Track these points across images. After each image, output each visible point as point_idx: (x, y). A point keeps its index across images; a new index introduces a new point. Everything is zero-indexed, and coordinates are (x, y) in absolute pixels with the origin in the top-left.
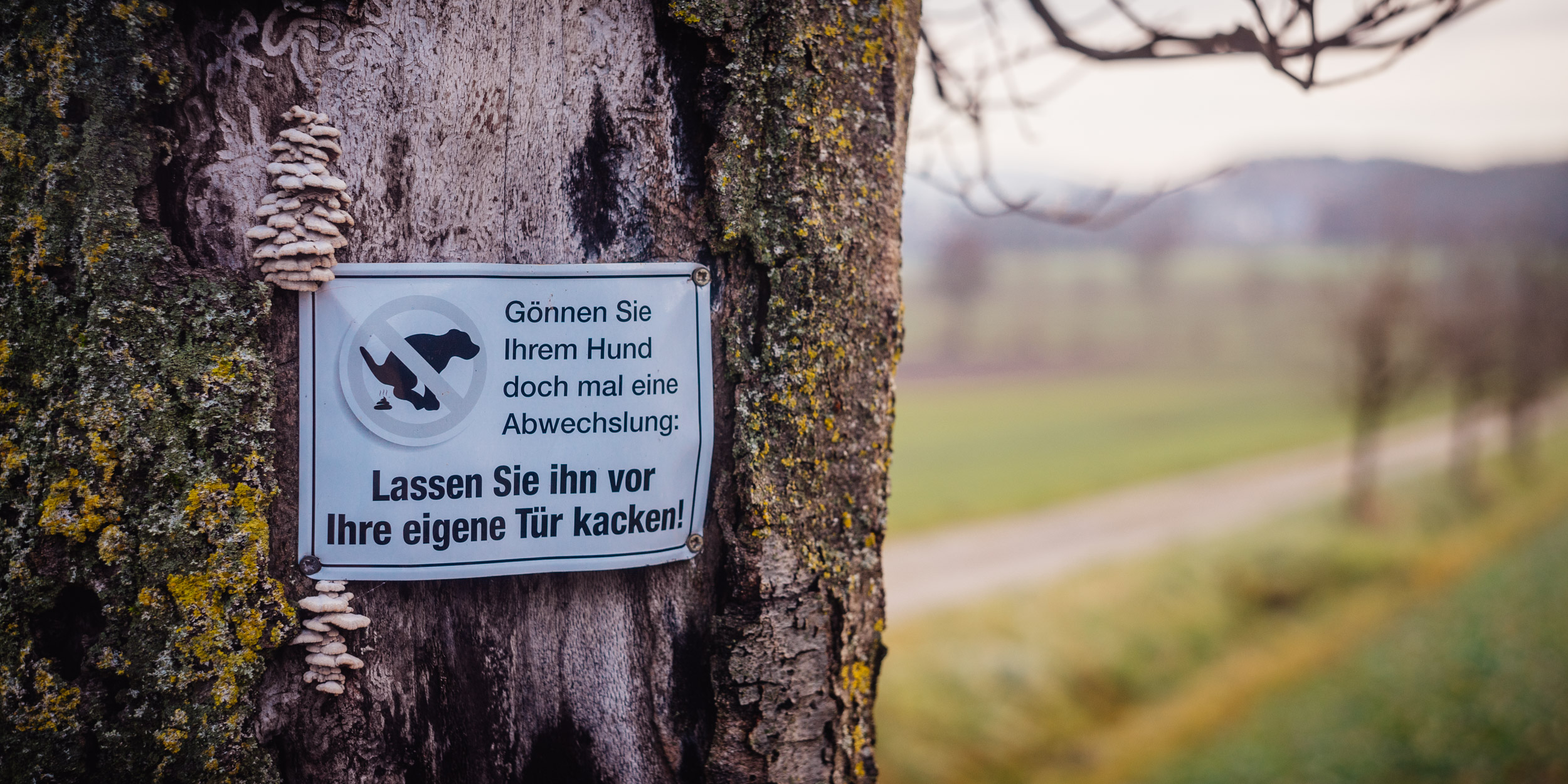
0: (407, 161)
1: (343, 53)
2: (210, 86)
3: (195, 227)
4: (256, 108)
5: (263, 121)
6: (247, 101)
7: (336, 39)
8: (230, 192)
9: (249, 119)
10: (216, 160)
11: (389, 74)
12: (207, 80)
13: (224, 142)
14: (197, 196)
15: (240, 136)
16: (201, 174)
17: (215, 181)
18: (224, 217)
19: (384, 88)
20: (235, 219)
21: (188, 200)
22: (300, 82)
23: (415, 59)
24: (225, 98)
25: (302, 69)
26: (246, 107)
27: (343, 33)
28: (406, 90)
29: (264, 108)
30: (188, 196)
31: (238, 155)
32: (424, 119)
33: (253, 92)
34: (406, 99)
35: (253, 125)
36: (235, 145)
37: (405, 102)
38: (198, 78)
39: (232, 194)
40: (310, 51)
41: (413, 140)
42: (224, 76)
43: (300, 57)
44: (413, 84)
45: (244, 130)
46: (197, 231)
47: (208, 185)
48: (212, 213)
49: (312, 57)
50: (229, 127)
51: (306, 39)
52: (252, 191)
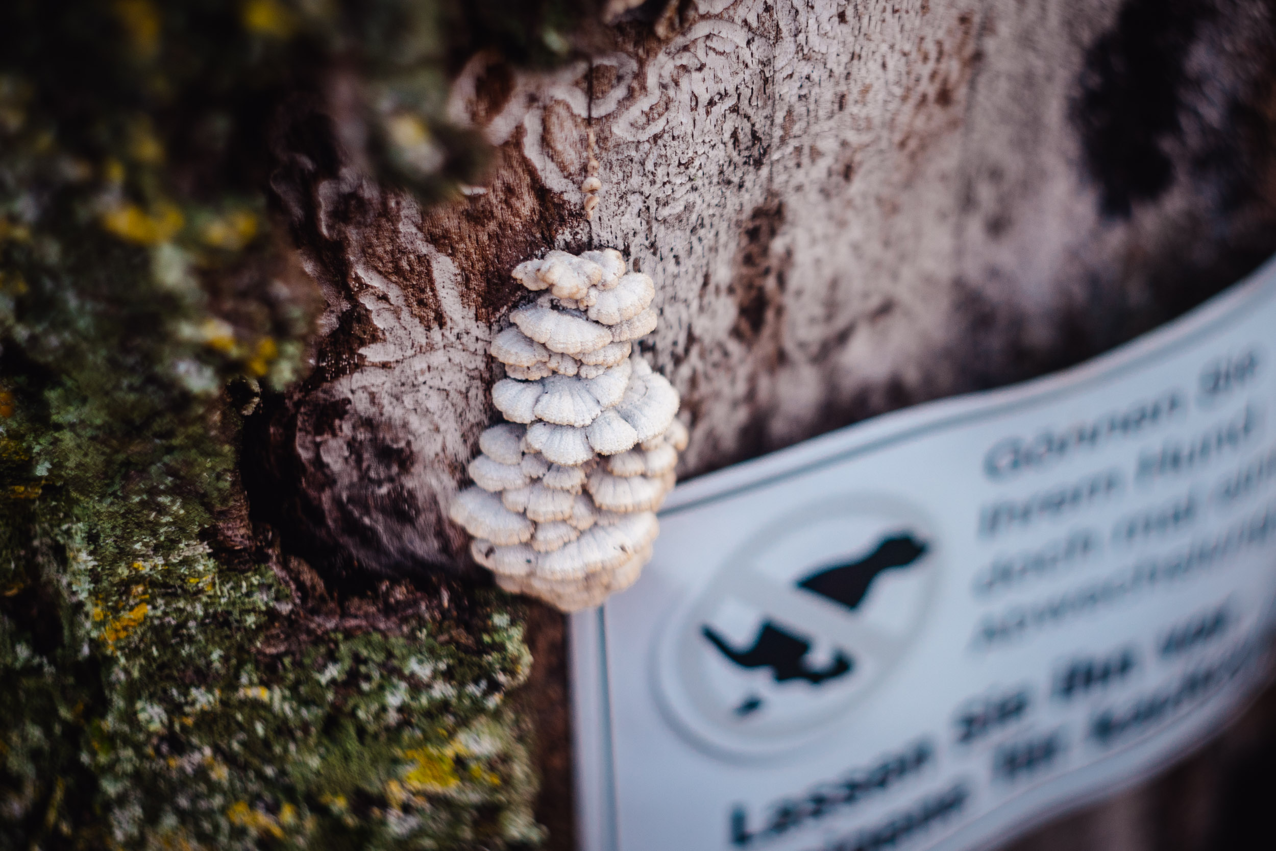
0: (778, 245)
1: (644, 103)
2: (329, 228)
3: (321, 488)
4: (448, 260)
5: (467, 281)
6: (424, 248)
7: (628, 80)
8: (398, 423)
9: (431, 281)
10: (359, 366)
11: (744, 105)
12: (322, 216)
13: (376, 329)
14: (320, 433)
15: (413, 315)
16: (325, 392)
17: (361, 404)
18: (388, 467)
19: (734, 135)
20: (417, 469)
21: (298, 442)
22: (549, 191)
23: (800, 48)
24: (371, 245)
25: (551, 166)
26: (424, 260)
27: (642, 63)
28: (779, 117)
29: (467, 256)
30: (298, 435)
31: (410, 352)
32: (815, 154)
33: (438, 231)
34: (778, 133)
35: (442, 293)
36: (401, 332)
37: (776, 140)
38: (297, 212)
39: (405, 425)
40: (568, 124)
41: (792, 201)
42: (362, 204)
43: (545, 141)
44: (794, 99)
45: (422, 303)
46: (326, 498)
47: (346, 412)
48: (359, 460)
49: (575, 135)
50: (384, 298)
51: (558, 102)
52: (450, 414)
